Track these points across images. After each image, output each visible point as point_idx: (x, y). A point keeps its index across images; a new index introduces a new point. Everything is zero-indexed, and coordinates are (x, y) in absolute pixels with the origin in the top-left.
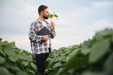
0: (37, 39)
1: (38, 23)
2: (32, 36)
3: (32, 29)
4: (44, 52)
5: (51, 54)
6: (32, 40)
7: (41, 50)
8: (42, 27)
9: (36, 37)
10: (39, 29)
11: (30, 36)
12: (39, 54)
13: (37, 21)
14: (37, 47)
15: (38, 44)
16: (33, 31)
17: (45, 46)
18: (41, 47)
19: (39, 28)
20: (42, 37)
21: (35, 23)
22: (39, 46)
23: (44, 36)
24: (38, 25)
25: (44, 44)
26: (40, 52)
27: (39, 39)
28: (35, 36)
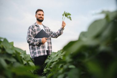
0: (35, 42)
1: (35, 26)
2: (30, 39)
3: (29, 33)
4: (42, 54)
5: (50, 56)
6: (30, 43)
7: (39, 52)
8: (39, 30)
9: (34, 39)
10: (37, 33)
11: (28, 39)
12: (37, 56)
13: (34, 25)
14: (35, 50)
15: (36, 47)
16: (30, 35)
17: (43, 49)
18: (40, 50)
19: (36, 31)
20: (39, 40)
21: (32, 26)
22: (38, 49)
23: (41, 39)
24: (36, 28)
25: (42, 46)
26: (38, 54)
27: (36, 42)
28: (32, 39)
